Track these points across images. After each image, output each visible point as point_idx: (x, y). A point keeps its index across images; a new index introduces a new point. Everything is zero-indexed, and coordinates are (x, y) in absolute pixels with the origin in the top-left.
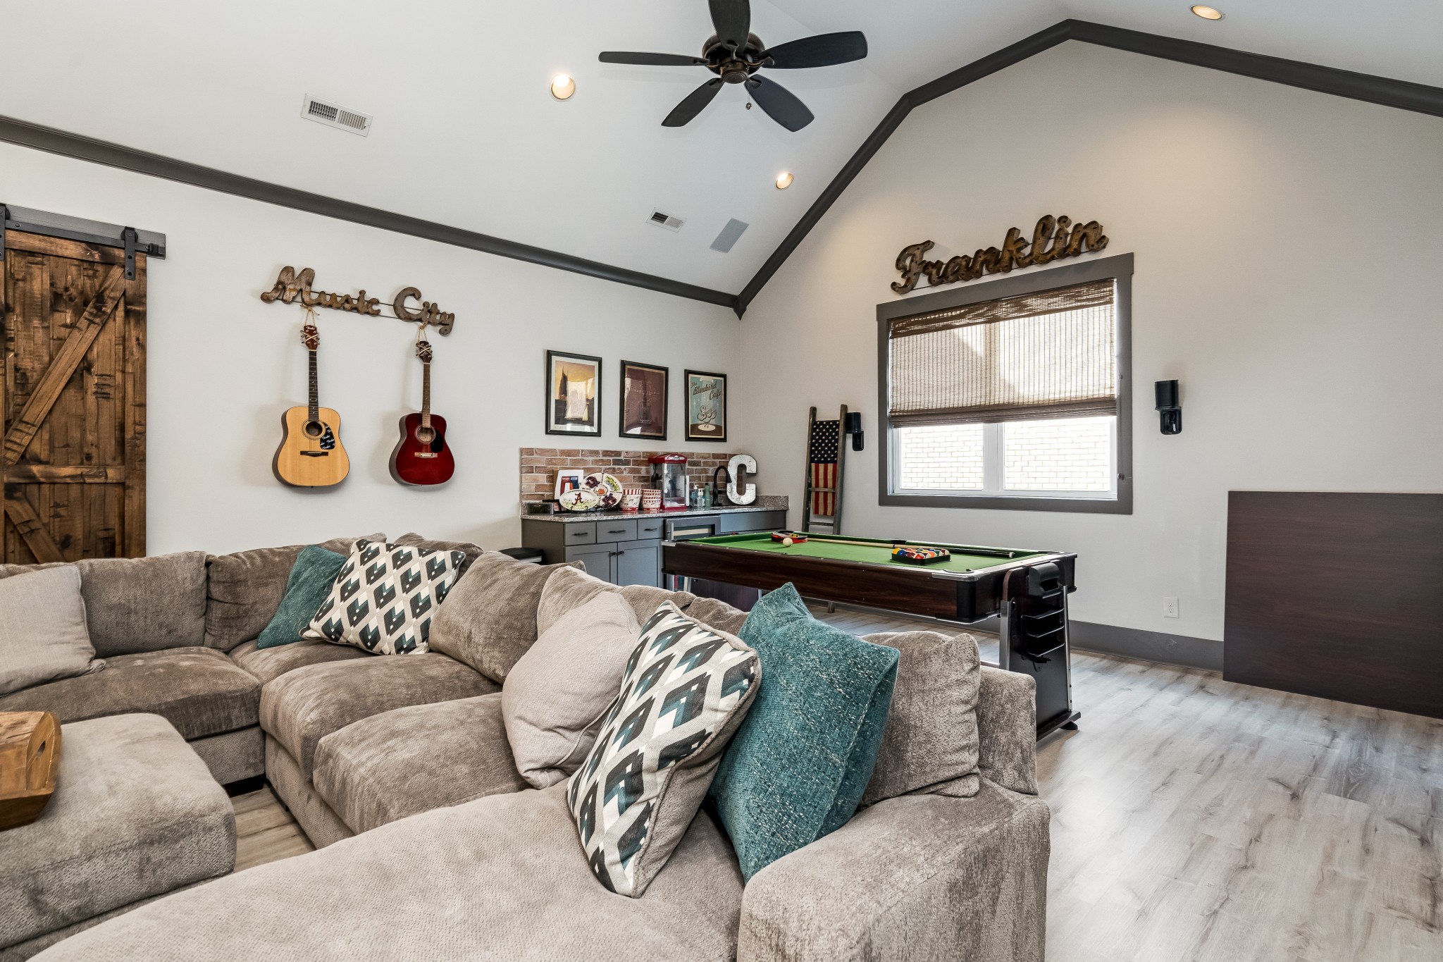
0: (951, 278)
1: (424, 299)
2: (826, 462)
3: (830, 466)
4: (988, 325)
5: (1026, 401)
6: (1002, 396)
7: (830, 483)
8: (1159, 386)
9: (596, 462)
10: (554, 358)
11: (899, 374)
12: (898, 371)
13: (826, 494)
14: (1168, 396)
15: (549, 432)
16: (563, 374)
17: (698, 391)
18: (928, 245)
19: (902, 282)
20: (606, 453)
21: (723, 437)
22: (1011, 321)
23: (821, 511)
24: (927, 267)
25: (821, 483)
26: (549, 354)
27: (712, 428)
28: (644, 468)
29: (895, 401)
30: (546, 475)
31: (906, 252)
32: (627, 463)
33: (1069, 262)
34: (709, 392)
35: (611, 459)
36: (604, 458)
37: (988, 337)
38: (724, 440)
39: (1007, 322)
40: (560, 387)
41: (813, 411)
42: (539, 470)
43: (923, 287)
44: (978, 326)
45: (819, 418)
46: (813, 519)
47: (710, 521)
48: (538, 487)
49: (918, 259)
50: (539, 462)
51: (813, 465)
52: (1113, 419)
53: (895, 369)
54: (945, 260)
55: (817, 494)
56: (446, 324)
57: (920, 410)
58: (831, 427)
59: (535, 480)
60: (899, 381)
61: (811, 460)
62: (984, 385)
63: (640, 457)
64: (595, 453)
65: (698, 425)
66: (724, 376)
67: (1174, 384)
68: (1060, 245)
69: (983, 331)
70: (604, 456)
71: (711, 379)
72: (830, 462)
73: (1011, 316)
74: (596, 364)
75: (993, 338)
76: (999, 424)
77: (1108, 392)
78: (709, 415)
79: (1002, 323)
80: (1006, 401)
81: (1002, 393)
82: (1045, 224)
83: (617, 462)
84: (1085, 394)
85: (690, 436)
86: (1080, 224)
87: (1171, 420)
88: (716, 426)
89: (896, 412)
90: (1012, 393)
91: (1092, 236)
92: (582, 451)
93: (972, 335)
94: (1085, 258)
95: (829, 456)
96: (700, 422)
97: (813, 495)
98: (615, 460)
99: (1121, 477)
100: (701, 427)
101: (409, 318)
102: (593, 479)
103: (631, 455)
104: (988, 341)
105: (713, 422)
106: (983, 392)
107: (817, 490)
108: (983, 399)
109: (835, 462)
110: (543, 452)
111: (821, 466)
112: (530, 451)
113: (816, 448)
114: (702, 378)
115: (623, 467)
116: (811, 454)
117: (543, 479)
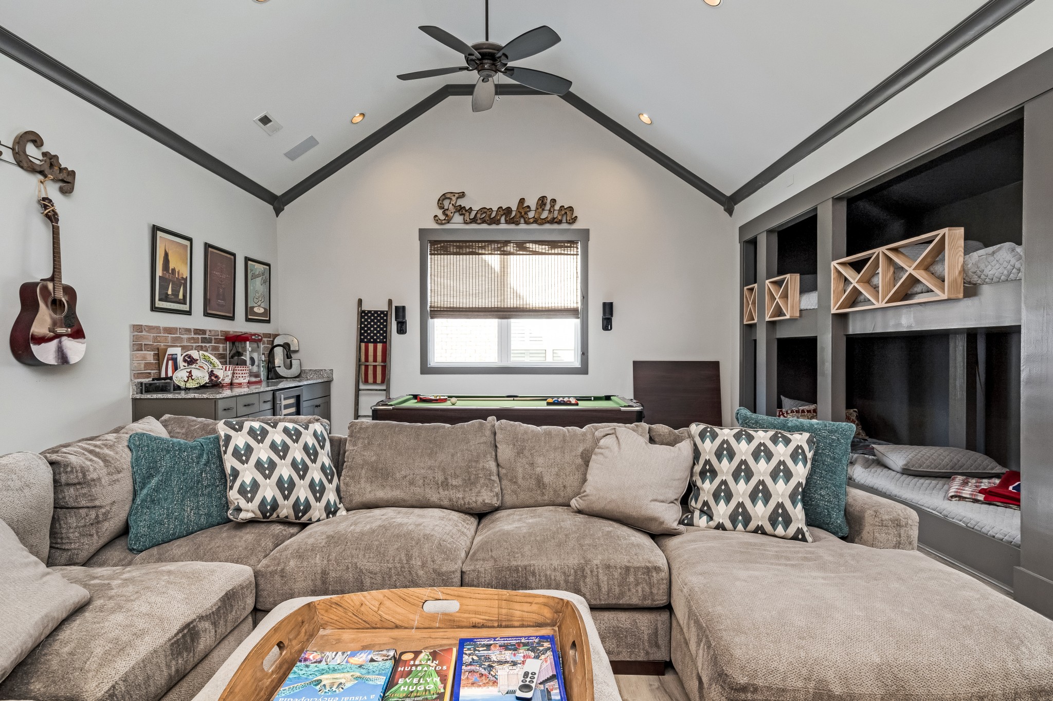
0: (479, 221)
1: (45, 149)
2: (375, 342)
3: (380, 346)
4: (502, 256)
5: (531, 306)
6: (512, 303)
7: (379, 358)
8: (604, 304)
9: (189, 340)
10: (160, 234)
11: (436, 281)
12: (436, 279)
13: (375, 367)
14: (608, 309)
15: (154, 308)
16: (165, 251)
17: (255, 277)
18: (462, 195)
19: (442, 217)
20: (197, 331)
21: (268, 319)
22: (518, 256)
23: (371, 379)
24: (461, 210)
25: (371, 358)
26: (155, 229)
27: (262, 311)
28: (221, 345)
29: (433, 299)
30: (152, 353)
31: (444, 197)
32: (209, 341)
33: (555, 226)
34: (260, 278)
35: (200, 337)
36: (195, 336)
37: (502, 263)
38: (268, 321)
39: (515, 256)
40: (163, 264)
41: (360, 301)
42: (148, 347)
43: (457, 222)
44: (496, 256)
45: (366, 307)
46: (362, 387)
47: (295, 392)
48: (147, 365)
49: (453, 202)
50: (147, 339)
51: (363, 345)
52: (578, 321)
53: (433, 277)
54: (476, 208)
55: (367, 367)
56: (67, 181)
57: (453, 308)
58: (379, 315)
59: (144, 358)
60: (436, 286)
61: (361, 341)
62: (499, 294)
63: (218, 335)
64: (188, 331)
65: (254, 307)
66: (269, 265)
67: (611, 304)
68: (550, 217)
69: (499, 260)
70: (195, 334)
71: (262, 267)
72: (380, 342)
73: (518, 253)
74: (187, 243)
75: (505, 263)
76: (509, 320)
77: (575, 306)
78: (260, 299)
79: (512, 256)
80: (515, 306)
81: (512, 300)
82: (542, 201)
83: (204, 340)
84: (563, 305)
85: (250, 317)
86: (563, 206)
87: (607, 324)
88: (265, 309)
89: (434, 307)
90: (521, 301)
91: (568, 214)
92: (180, 328)
93: (493, 260)
94: (564, 226)
95: (378, 337)
96: (256, 305)
97: (363, 368)
98: (202, 337)
99: (583, 354)
100: (256, 310)
101: (32, 169)
102: (190, 357)
103: (213, 333)
104: (502, 266)
105: (263, 305)
106: (499, 299)
107: (367, 364)
108: (499, 303)
109: (384, 343)
110: (151, 329)
111: (371, 346)
112: (138, 328)
113: (366, 332)
114: (257, 265)
115: (208, 345)
116: (361, 336)
117: (150, 356)
